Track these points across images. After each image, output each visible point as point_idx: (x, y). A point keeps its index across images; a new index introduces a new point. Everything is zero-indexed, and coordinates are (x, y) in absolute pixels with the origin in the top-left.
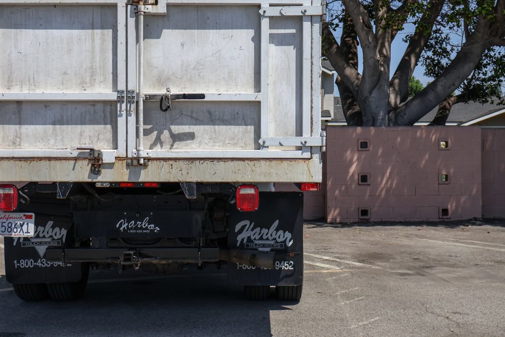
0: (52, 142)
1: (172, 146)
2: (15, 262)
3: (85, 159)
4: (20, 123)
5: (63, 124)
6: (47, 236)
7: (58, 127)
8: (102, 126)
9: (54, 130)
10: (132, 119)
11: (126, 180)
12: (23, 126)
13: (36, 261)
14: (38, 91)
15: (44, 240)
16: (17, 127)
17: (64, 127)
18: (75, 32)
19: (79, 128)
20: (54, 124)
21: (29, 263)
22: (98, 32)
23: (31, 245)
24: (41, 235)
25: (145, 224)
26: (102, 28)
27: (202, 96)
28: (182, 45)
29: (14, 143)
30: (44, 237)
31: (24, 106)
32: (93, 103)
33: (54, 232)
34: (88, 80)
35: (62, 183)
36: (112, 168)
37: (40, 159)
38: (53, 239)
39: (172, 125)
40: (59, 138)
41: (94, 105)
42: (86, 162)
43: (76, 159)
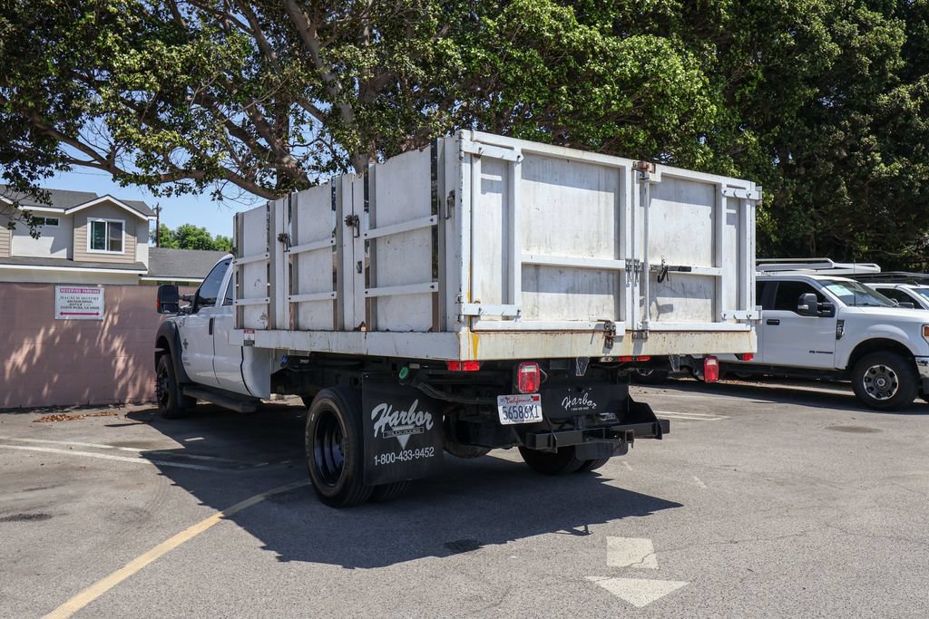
0: (566, 312)
1: (658, 318)
2: (376, 458)
3: (600, 331)
4: (538, 291)
5: (574, 293)
6: (410, 422)
7: (570, 295)
8: (606, 296)
9: (568, 298)
10: (637, 289)
11: (631, 354)
12: (540, 294)
13: (397, 455)
14: (553, 254)
15: (407, 428)
16: (535, 294)
17: (576, 295)
18: (585, 192)
19: (588, 297)
20: (567, 292)
21: (390, 458)
22: (603, 193)
23: (394, 435)
24: (403, 422)
25: (584, 401)
26: (606, 191)
27: (689, 269)
28: (665, 216)
29: (533, 314)
30: (406, 424)
31: (541, 271)
32: (599, 270)
33: (417, 417)
34: (595, 245)
35: (580, 359)
36: (621, 341)
37: (564, 331)
38: (416, 426)
39: (658, 296)
40: (571, 308)
41: (599, 273)
42: (601, 335)
43: (593, 332)
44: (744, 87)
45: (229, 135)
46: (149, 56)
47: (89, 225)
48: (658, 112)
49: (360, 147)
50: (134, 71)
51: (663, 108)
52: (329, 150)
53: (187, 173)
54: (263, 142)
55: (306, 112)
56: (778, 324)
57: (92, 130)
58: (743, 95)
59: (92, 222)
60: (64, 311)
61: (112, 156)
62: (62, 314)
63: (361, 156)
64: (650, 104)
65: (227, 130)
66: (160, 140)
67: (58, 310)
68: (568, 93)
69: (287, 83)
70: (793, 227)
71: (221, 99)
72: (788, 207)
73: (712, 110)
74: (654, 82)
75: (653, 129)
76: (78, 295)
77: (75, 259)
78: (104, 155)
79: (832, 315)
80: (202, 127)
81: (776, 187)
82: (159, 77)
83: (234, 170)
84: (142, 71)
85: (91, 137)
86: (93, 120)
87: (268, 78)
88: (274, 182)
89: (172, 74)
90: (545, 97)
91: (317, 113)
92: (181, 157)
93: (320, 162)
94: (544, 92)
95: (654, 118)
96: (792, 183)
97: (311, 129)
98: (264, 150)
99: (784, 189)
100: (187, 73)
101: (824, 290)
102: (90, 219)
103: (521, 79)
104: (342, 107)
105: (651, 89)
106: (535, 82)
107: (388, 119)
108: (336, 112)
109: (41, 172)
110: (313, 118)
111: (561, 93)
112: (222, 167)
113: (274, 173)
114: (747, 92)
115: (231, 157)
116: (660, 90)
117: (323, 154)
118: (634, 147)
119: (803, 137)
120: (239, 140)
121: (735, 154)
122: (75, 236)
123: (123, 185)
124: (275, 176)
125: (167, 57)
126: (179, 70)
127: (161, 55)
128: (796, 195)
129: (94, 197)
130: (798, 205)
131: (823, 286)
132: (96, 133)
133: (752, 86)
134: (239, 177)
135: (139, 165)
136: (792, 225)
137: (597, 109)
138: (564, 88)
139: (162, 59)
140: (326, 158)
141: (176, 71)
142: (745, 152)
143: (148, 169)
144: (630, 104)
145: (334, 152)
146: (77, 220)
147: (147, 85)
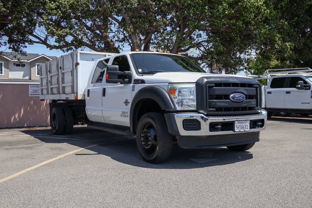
44: (281, 2)
45: (86, 30)
46: (58, 4)
47: (36, 66)
48: (245, 14)
49: (133, 32)
50: (53, 9)
51: (246, 13)
52: (122, 34)
53: (72, 44)
54: (98, 32)
55: (113, 20)
56: (290, 93)
57: (39, 31)
58: (281, 5)
59: (37, 65)
60: (32, 94)
61: (46, 39)
62: (31, 95)
63: (133, 36)
64: (241, 12)
65: (85, 28)
66: (63, 32)
67: (30, 93)
68: (208, 9)
69: (105, 11)
70: (304, 57)
71: (83, 18)
72: (302, 49)
73: (267, 12)
74: (243, 3)
75: (243, 20)
76: (36, 88)
77: (32, 79)
78: (43, 39)
79: (309, 89)
80: (76, 28)
81: (296, 41)
82: (62, 11)
83: (88, 43)
84: (56, 9)
85: (39, 33)
86: (40, 27)
87: (98, 9)
88: (103, 46)
89: (65, 10)
90: (199, 11)
91: (117, 20)
92: (69, 39)
93: (119, 38)
94: (199, 9)
95: (243, 16)
96: (302, 39)
97: (115, 26)
98: (98, 34)
99: (299, 42)
100: (70, 9)
101: (307, 80)
102: (37, 64)
103: (190, 4)
104: (125, 18)
105: (241, 6)
106: (196, 5)
107: (142, 21)
108: (123, 19)
109: (22, 46)
110: (115, 22)
111: (205, 9)
112: (84, 42)
113: (103, 43)
114: (283, 4)
115: (86, 38)
116: (245, 6)
117: (120, 35)
118: (236, 28)
119: (307, 21)
120: (89, 32)
121: (278, 29)
122: (32, 70)
123: (51, 49)
124: (103, 44)
125: (64, 4)
126: (68, 8)
127: (62, 4)
128: (304, 44)
129: (38, 55)
130: (306, 48)
131: (307, 78)
132: (40, 31)
133: (285, 2)
134: (90, 45)
135: (56, 42)
136: (303, 56)
137: (219, 14)
138: (206, 7)
139: (62, 5)
140: (121, 37)
141: (67, 9)
142: (282, 28)
143: (59, 43)
144: (233, 12)
145: (124, 34)
146: (32, 64)
147: (58, 14)
